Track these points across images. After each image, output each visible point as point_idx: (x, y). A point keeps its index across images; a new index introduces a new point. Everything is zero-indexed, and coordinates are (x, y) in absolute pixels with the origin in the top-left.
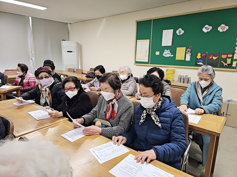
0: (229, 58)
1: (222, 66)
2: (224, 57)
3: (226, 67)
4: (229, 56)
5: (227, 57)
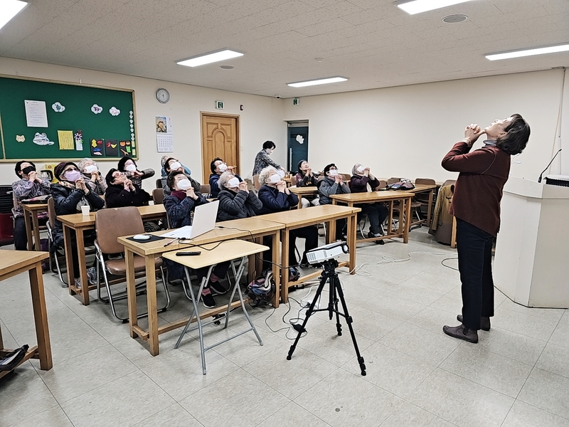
0: (128, 146)
2: (123, 144)
4: (127, 143)
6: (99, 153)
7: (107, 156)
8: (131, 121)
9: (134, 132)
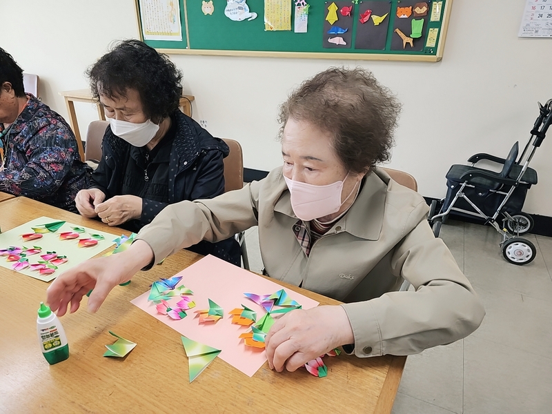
0: (419, 17)
2: (403, 14)
3: (407, 49)
4: (418, 11)
5: (414, 16)
6: (338, 41)
7: (358, 48)
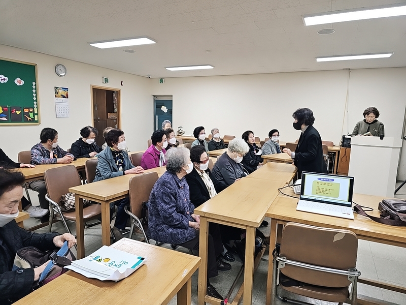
0: (31, 112)
1: (27, 121)
2: (26, 111)
3: (30, 121)
4: (30, 110)
6: (4, 119)
7: (12, 121)
8: (34, 91)
9: (36, 101)
